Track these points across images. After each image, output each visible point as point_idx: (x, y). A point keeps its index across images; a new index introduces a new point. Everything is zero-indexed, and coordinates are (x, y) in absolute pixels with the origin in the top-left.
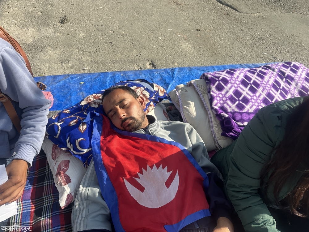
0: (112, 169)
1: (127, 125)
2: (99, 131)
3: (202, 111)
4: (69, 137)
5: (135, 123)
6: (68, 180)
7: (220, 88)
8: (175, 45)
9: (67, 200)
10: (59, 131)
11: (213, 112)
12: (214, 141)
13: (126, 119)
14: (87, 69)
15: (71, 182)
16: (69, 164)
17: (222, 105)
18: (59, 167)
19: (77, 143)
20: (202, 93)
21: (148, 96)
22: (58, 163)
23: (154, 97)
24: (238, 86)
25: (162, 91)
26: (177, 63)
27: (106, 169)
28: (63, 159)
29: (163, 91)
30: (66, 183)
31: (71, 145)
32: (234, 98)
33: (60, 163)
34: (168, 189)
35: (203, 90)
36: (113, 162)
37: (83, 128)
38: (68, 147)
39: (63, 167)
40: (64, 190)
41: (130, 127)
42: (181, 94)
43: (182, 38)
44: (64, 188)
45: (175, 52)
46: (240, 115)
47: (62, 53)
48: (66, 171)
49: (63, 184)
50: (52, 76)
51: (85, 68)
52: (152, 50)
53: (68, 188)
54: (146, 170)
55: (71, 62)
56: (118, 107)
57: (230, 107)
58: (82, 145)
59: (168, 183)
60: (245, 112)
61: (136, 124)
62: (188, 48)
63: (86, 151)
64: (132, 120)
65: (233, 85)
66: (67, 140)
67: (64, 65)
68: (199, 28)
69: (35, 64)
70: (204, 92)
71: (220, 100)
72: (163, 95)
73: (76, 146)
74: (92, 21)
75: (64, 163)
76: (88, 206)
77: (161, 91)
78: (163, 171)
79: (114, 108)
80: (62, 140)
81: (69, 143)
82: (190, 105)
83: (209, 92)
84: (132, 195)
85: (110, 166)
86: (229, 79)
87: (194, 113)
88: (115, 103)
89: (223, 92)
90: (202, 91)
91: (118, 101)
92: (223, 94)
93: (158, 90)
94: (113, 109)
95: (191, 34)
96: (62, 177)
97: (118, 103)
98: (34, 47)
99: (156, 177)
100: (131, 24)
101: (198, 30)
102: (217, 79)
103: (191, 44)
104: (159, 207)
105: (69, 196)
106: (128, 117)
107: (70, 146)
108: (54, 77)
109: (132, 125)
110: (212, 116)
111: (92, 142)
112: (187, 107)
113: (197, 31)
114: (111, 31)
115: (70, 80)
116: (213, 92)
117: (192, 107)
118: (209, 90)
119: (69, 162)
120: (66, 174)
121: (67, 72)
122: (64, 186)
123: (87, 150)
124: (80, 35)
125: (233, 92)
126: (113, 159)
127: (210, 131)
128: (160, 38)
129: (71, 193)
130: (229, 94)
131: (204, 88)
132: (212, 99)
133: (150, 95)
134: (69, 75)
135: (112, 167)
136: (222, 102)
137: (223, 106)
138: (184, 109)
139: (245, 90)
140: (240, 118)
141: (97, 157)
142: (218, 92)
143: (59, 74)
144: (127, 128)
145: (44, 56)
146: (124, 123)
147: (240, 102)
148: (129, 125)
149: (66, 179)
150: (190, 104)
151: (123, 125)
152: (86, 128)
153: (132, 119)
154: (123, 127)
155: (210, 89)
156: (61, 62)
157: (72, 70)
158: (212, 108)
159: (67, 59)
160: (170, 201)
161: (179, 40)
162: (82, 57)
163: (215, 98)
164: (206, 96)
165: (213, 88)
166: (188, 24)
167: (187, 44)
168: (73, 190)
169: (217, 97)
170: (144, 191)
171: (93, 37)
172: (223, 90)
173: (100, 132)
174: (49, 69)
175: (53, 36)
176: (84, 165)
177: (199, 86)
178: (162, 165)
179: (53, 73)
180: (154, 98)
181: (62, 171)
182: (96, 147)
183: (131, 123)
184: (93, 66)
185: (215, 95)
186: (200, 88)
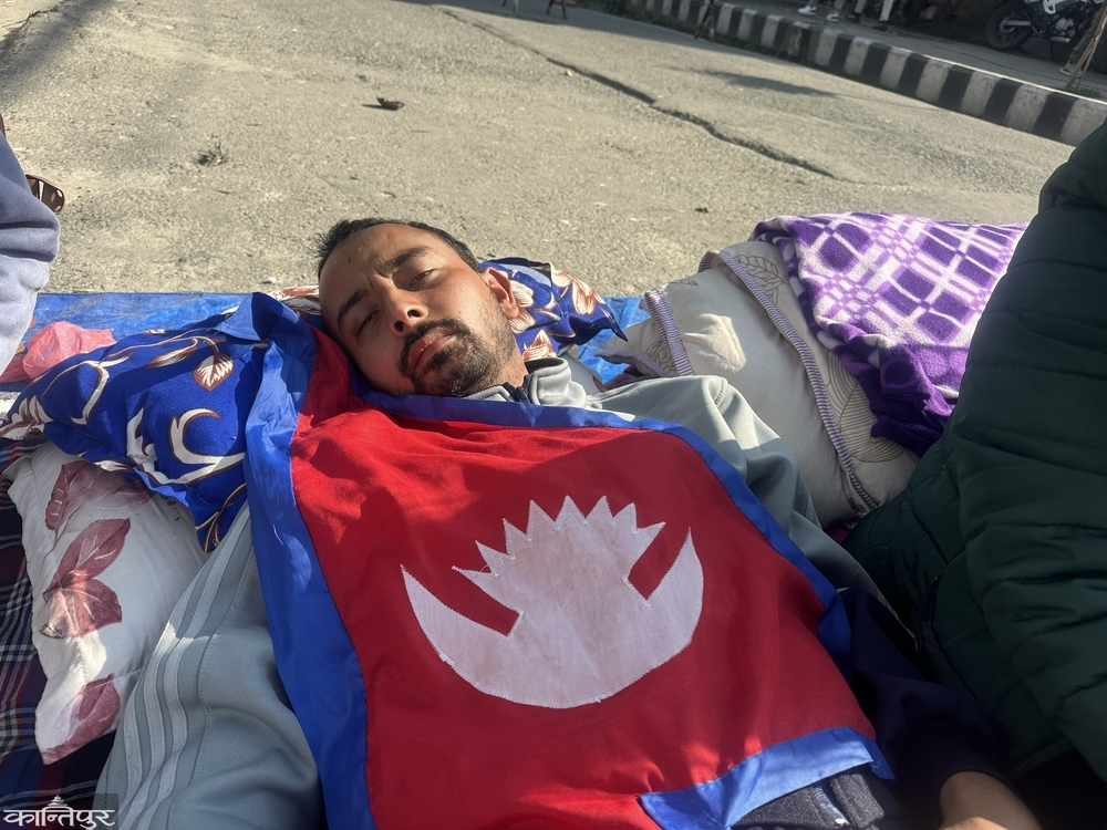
0: (339, 529)
1: (428, 358)
2: (291, 390)
3: (770, 348)
4: (141, 412)
5: (466, 350)
6: (106, 610)
7: (836, 258)
8: (622, 240)
9: (83, 710)
10: (98, 391)
11: (821, 345)
12: (838, 475)
13: (423, 329)
14: (281, 282)
15: (119, 619)
16: (123, 538)
17: (858, 317)
18: (73, 553)
19: (177, 434)
20: (762, 282)
21: (529, 302)
22: (70, 538)
23: (552, 304)
24: (911, 256)
25: (587, 294)
26: (635, 286)
27: (311, 527)
28: (100, 517)
29: (592, 297)
30: (93, 621)
31: (149, 448)
32: (904, 297)
33: (81, 537)
34: (646, 603)
35: (766, 270)
36: (350, 496)
37: (214, 371)
38: (130, 458)
39: (89, 551)
40: (74, 656)
41: (446, 371)
42: (668, 296)
43: (648, 228)
44: (75, 649)
45: (623, 258)
46: (941, 359)
47: (186, 236)
48: (102, 570)
49: (73, 630)
50: (130, 294)
51: (273, 280)
52: (538, 248)
53: (96, 649)
54: (522, 526)
55: (218, 261)
56: (389, 282)
57: (894, 326)
58: (197, 439)
59: (647, 575)
60: (960, 349)
61: (471, 359)
62: (670, 252)
63: (215, 463)
64: (453, 339)
65: (890, 251)
66: (132, 425)
67: (186, 266)
68: (703, 206)
69: (71, 259)
70: (772, 276)
71: (846, 300)
72: (590, 311)
73: (170, 448)
74: (316, 167)
75: (101, 534)
76: (196, 740)
77: (581, 291)
78: (614, 522)
79: (369, 287)
80: (108, 427)
81: (141, 438)
82: (712, 327)
83: (794, 273)
84: (444, 657)
85: (333, 514)
86: (869, 231)
87: (735, 352)
88: (374, 264)
89: (855, 274)
90: (761, 275)
91: (388, 254)
92: (856, 280)
93: (571, 286)
94: (366, 292)
95: (675, 218)
96: (77, 598)
97: (387, 263)
98: (79, 216)
99: (576, 550)
100: (461, 182)
101: (700, 210)
102: (822, 226)
103: (678, 241)
104: (604, 697)
105: (96, 689)
106: (436, 318)
107: (141, 453)
108: (140, 298)
109: (454, 357)
110: (819, 360)
111: (250, 425)
112: (703, 336)
113: (697, 213)
114: (383, 195)
115: (203, 308)
116: (810, 269)
117: (722, 333)
118: (791, 265)
119: (124, 527)
120: (99, 583)
121: (197, 286)
122: (79, 639)
123: (220, 459)
124: (267, 195)
125: (893, 276)
126: (350, 484)
127: (818, 426)
128: (567, 222)
129: (110, 677)
130: (881, 282)
131: (768, 265)
132: (807, 297)
133: (533, 297)
134: (201, 295)
135: (345, 519)
136: (854, 306)
137: (861, 321)
138: (686, 345)
139: (941, 272)
140: (945, 370)
141: (268, 480)
142: (831, 273)
143: (161, 291)
144: (431, 379)
145: (113, 239)
146: (415, 349)
147: (932, 311)
148: (441, 359)
149: (93, 605)
150: (712, 323)
151: (410, 360)
152: (230, 375)
153: (451, 334)
154: (413, 378)
155: (796, 260)
156: (176, 258)
157: (218, 283)
158: (815, 328)
159: (202, 253)
160: (667, 659)
161: (637, 230)
162: (266, 250)
163: (825, 290)
164: (783, 288)
165: (810, 255)
166: (664, 193)
167: (665, 241)
168: (124, 664)
169: (829, 286)
170: (515, 627)
171: (315, 203)
172: (852, 266)
173: (298, 395)
174: (124, 275)
175: (162, 191)
176: (202, 535)
177: (743, 259)
178: (609, 500)
179: (136, 286)
180: (554, 310)
181: (81, 568)
182: (270, 448)
183: (451, 350)
184: (305, 275)
185: (822, 281)
186: (750, 267)
